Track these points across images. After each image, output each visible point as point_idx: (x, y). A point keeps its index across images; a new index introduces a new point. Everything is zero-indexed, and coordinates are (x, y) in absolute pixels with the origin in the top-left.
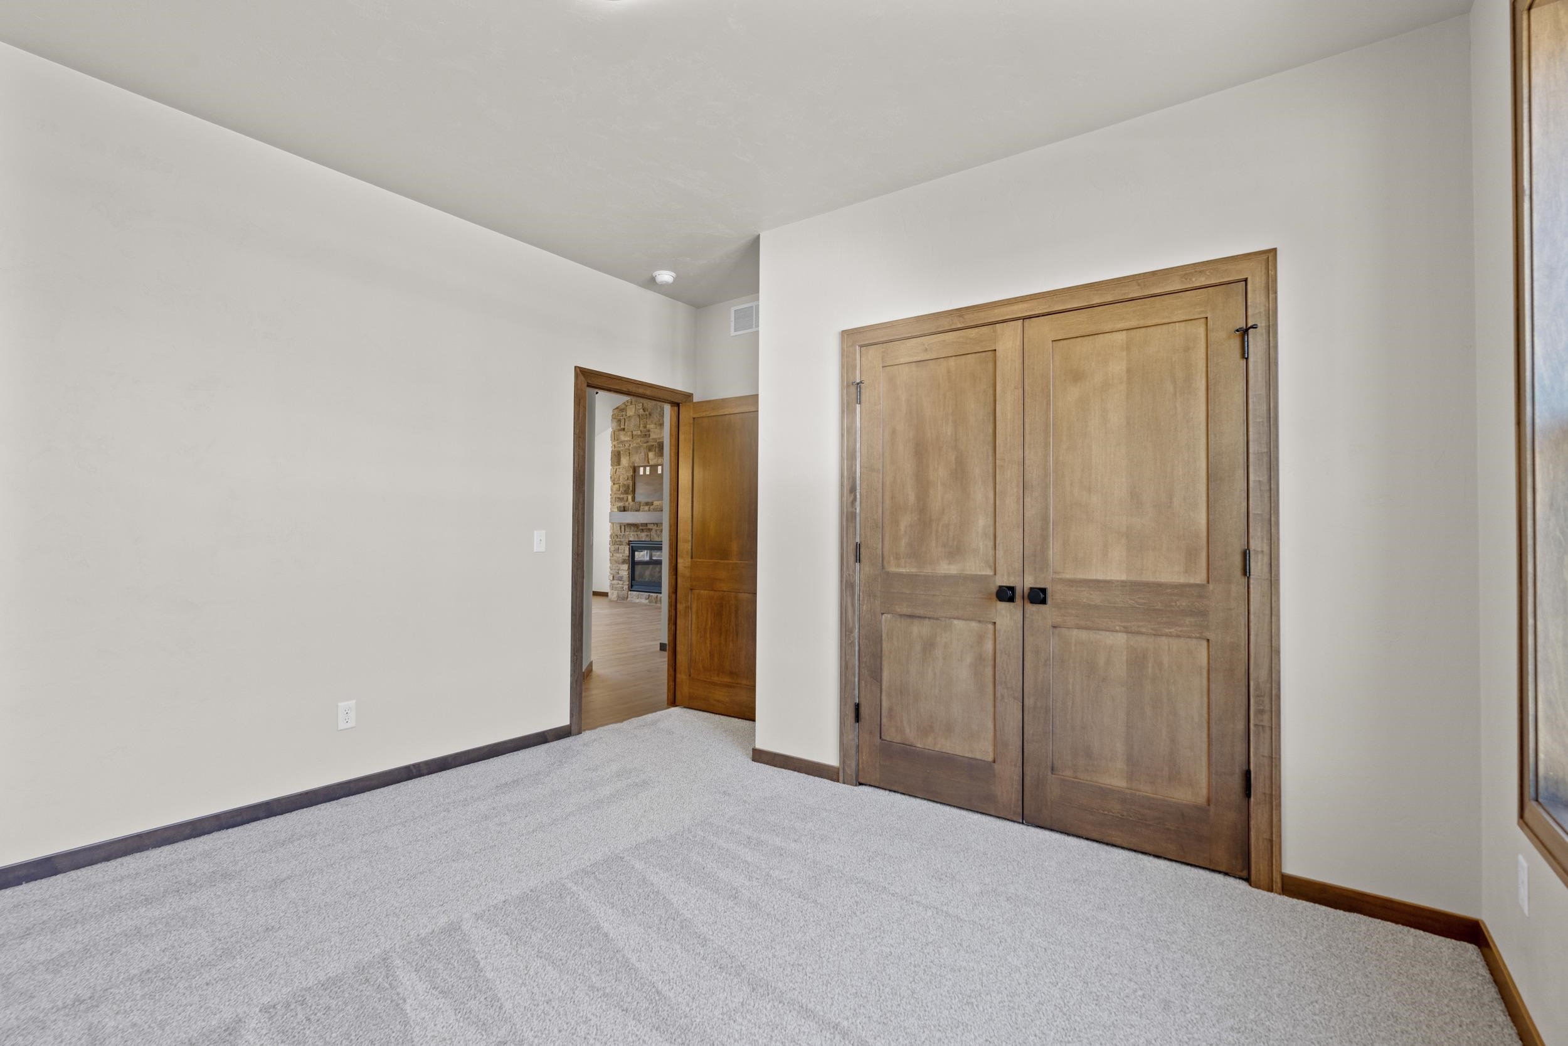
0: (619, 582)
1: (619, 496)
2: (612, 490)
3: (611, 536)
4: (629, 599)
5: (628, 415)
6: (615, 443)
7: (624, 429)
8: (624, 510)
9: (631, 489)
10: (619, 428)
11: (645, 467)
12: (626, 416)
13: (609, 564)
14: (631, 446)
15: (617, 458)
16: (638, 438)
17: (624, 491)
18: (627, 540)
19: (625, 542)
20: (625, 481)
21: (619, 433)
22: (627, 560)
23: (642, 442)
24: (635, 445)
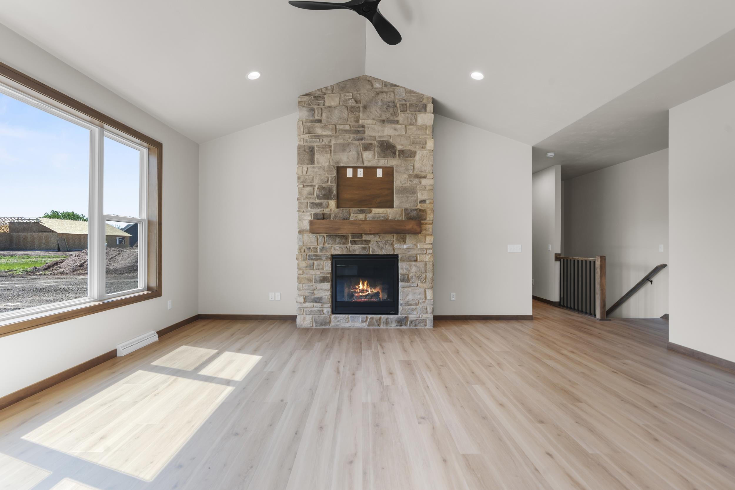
0: (315, 304)
1: (313, 201)
2: (300, 193)
3: (300, 249)
4: (332, 324)
5: (327, 104)
6: (307, 136)
7: (320, 121)
8: (324, 219)
9: (335, 192)
10: (312, 118)
11: (355, 169)
12: (324, 105)
13: (296, 284)
14: (333, 142)
15: (308, 155)
16: (346, 133)
17: (324, 195)
18: (329, 254)
19: (326, 256)
20: (325, 183)
21: (311, 125)
22: (330, 278)
23: (352, 138)
24: (341, 141)
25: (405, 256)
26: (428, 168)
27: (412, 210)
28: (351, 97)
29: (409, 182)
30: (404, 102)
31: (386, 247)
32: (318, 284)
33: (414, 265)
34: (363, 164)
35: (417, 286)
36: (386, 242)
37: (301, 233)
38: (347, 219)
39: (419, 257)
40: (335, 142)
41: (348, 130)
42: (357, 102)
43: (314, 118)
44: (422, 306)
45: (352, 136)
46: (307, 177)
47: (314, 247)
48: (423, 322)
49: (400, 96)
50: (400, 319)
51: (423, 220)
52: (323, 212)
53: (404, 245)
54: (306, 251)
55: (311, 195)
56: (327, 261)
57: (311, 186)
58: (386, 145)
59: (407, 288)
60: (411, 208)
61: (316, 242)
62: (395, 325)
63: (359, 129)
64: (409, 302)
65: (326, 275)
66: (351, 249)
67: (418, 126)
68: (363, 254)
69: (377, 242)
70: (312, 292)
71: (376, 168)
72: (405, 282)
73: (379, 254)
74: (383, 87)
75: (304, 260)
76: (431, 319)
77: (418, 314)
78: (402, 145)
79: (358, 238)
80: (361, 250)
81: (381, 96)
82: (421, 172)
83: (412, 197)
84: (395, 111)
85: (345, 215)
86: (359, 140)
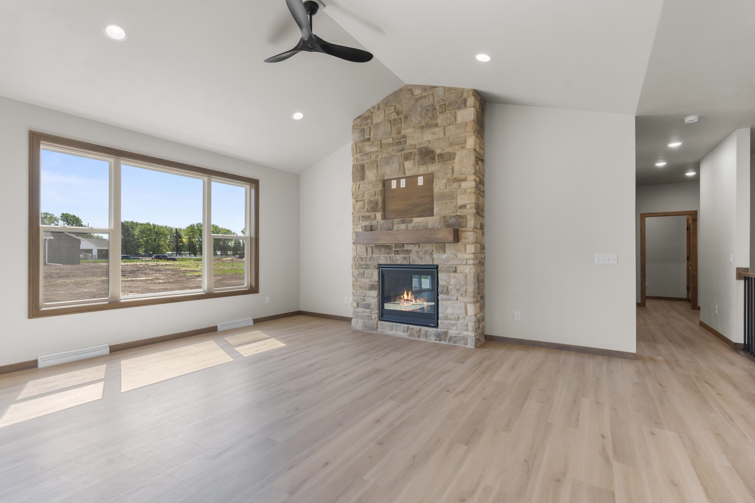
0: (366, 310)
1: (363, 214)
2: (354, 208)
3: (354, 258)
4: (379, 330)
5: (374, 122)
6: (359, 156)
7: (369, 139)
8: (372, 230)
9: (380, 205)
10: (362, 139)
11: (398, 179)
12: (372, 124)
13: (351, 290)
14: (379, 157)
15: (360, 172)
16: (390, 147)
17: (372, 208)
18: (376, 263)
19: (373, 265)
20: (373, 197)
21: (362, 144)
22: (377, 286)
23: (394, 151)
24: (385, 155)
25: (444, 267)
26: (468, 169)
27: (450, 217)
28: (393, 111)
29: (448, 187)
30: (442, 103)
31: (425, 257)
32: (367, 291)
33: (453, 276)
34: (405, 174)
35: (457, 299)
36: (425, 252)
37: (354, 244)
38: (391, 230)
39: (459, 268)
40: (381, 157)
41: (391, 143)
42: (398, 114)
43: (364, 137)
44: (462, 322)
45: (395, 148)
46: (359, 193)
47: (364, 256)
48: (463, 340)
49: (439, 96)
50: (439, 333)
51: (463, 227)
52: (371, 224)
53: (443, 254)
54: (358, 260)
55: (362, 209)
56: (374, 270)
57: (363, 200)
58: (425, 151)
59: (446, 300)
60: (451, 215)
61: (366, 252)
62: (434, 339)
63: (401, 140)
64: (448, 316)
65: (373, 283)
66: (394, 259)
67: (458, 124)
68: (404, 264)
69: (417, 251)
70: (363, 298)
71: (417, 176)
72: (444, 294)
73: (419, 264)
74: (422, 92)
75: (357, 269)
76: (472, 337)
77: (458, 330)
78: (441, 148)
79: (400, 247)
80: (402, 259)
81: (420, 103)
82: (461, 174)
83: (451, 203)
84: (433, 114)
85: (389, 226)
86: (400, 151)
